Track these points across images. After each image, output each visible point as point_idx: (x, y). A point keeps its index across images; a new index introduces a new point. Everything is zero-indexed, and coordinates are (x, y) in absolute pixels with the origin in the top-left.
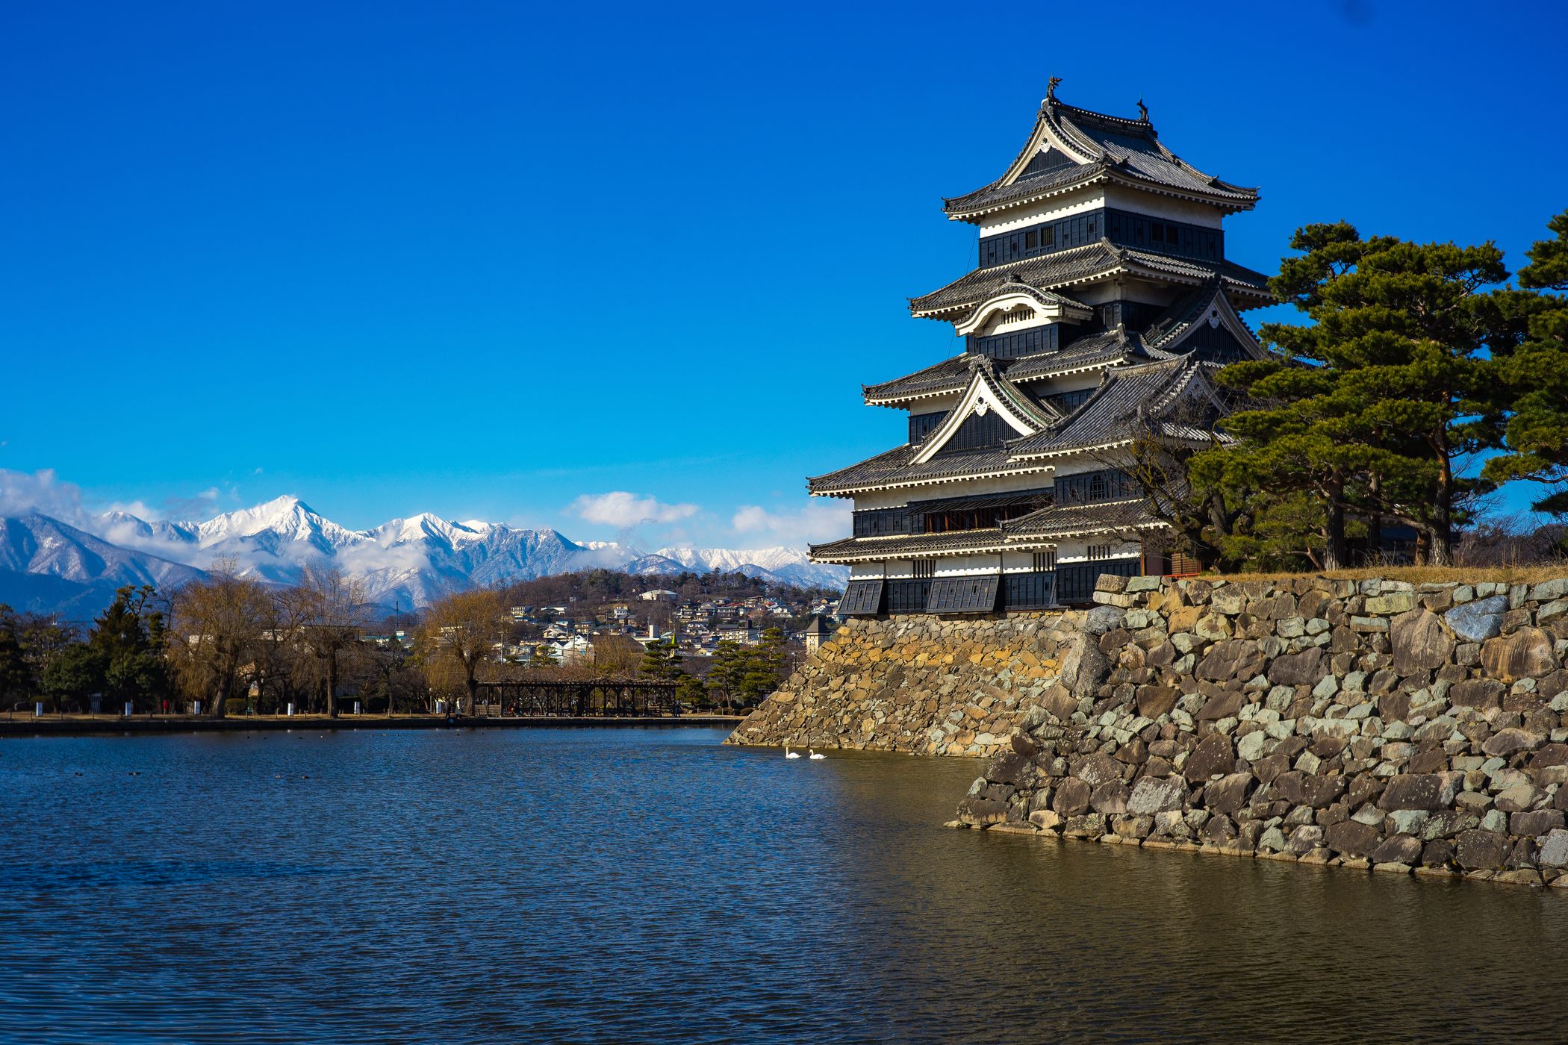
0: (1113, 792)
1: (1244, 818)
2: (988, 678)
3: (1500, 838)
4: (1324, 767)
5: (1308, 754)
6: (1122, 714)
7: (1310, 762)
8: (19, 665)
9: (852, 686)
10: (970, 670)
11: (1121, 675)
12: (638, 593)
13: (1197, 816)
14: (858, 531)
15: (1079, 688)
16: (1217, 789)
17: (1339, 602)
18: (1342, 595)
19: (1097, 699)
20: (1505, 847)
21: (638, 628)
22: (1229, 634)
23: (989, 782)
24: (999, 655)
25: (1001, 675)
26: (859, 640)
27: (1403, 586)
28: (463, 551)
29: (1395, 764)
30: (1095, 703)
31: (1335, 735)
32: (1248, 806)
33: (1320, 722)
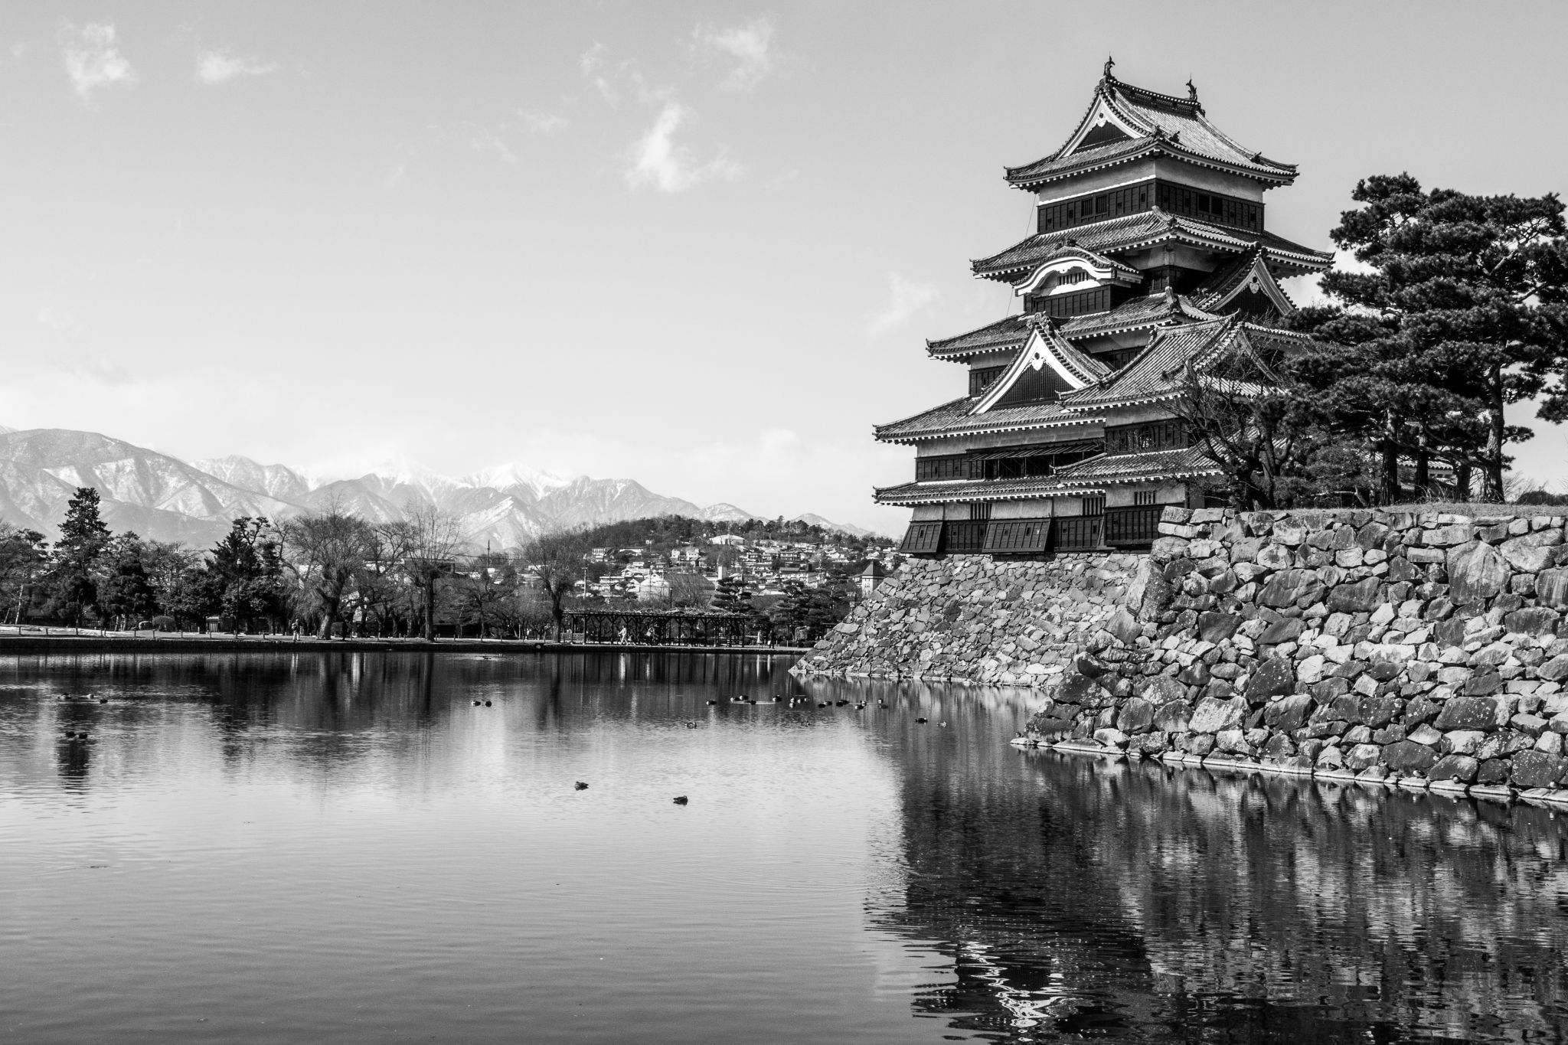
0: (1175, 712)
1: (1304, 738)
2: (1038, 614)
3: (1555, 758)
4: (1382, 690)
5: (1365, 678)
6: (1185, 638)
7: (1368, 685)
8: (143, 588)
9: (912, 619)
10: (1022, 606)
11: (1184, 601)
12: (707, 538)
13: (1258, 735)
14: (920, 476)
15: (1143, 614)
16: (1277, 709)
17: (1397, 534)
18: (1400, 527)
19: (1161, 624)
20: (1560, 767)
21: (708, 570)
22: (1289, 563)
23: (1056, 701)
24: (1050, 592)
25: (1051, 611)
26: (919, 576)
27: (1460, 519)
28: (549, 498)
29: (1452, 687)
30: (1158, 628)
31: (1392, 659)
32: (1307, 726)
33: (1378, 647)
